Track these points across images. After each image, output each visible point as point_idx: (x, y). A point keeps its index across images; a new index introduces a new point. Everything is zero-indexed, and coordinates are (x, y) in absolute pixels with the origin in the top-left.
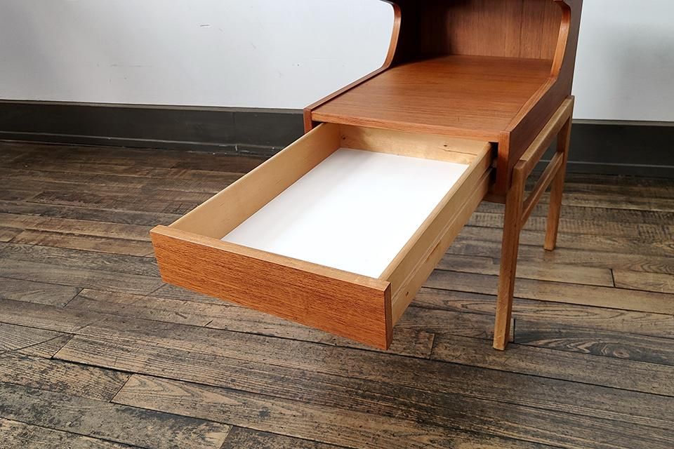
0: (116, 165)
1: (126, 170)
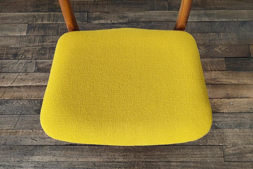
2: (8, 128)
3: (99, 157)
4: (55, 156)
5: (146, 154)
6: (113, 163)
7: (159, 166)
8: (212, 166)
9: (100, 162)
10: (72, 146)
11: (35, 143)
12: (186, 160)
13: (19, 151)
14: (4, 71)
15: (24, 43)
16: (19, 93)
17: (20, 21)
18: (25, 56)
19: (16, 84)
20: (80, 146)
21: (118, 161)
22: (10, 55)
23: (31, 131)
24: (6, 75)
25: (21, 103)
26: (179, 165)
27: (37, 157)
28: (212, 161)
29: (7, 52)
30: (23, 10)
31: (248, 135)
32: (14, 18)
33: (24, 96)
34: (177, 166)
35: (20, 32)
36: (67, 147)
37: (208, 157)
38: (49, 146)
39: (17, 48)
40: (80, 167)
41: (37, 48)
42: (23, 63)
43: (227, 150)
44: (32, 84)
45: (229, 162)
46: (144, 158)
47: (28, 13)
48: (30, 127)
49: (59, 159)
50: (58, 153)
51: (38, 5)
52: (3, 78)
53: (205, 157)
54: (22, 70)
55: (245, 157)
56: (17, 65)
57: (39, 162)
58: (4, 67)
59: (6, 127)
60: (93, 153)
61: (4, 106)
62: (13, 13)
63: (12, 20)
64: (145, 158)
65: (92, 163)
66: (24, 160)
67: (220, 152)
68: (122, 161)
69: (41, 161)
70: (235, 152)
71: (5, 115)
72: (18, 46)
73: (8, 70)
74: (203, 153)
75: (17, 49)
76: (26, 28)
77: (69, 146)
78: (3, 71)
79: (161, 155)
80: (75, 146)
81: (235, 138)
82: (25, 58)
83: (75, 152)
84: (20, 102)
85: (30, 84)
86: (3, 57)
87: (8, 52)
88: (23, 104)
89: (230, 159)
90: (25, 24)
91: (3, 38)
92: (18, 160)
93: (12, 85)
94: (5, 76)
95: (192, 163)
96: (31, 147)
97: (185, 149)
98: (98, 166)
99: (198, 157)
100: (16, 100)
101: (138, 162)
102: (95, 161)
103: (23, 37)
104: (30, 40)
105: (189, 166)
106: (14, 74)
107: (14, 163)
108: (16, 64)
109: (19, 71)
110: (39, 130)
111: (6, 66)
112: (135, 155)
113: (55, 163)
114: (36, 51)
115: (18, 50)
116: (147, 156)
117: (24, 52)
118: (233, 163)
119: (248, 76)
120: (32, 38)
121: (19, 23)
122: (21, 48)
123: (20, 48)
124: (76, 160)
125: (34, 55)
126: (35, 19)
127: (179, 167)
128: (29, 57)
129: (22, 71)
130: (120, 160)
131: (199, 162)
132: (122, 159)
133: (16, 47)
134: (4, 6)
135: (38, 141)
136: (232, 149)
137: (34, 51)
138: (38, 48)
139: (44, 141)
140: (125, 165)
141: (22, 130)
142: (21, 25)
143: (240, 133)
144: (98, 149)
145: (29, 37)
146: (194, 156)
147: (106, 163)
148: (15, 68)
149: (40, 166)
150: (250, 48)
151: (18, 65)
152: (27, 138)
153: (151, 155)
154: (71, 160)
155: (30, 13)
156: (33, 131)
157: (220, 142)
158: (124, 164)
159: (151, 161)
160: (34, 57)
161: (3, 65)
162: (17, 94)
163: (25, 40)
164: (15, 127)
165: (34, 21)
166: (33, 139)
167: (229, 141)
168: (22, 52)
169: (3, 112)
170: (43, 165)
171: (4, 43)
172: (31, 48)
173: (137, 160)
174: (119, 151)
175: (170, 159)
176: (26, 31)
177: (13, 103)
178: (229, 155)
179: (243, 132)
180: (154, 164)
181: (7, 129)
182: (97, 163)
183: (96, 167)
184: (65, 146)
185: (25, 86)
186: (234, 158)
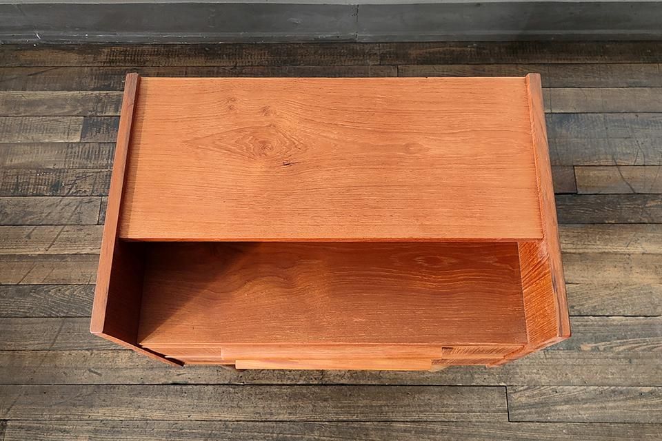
2: (40, 347)
3: (237, 410)
4: (139, 407)
5: (340, 405)
6: (266, 423)
7: (367, 429)
8: (482, 430)
9: (237, 421)
10: (178, 387)
11: (96, 379)
12: (425, 419)
13: (62, 397)
14: (29, 221)
15: (75, 160)
16: (63, 271)
17: (66, 111)
18: (76, 188)
19: (56, 250)
20: (194, 386)
21: (278, 420)
22: (42, 187)
23: (89, 353)
24: (33, 230)
25: (67, 293)
26: (410, 427)
27: (101, 411)
28: (482, 420)
29: (36, 178)
30: (74, 87)
31: (564, 363)
32: (53, 103)
33: (73, 277)
34: (405, 431)
35: (66, 134)
36: (166, 388)
37: (474, 412)
38: (126, 386)
39: (60, 171)
40: (194, 431)
41: (103, 170)
42: (71, 205)
43: (515, 396)
44: (92, 250)
45: (519, 422)
46: (335, 413)
47: (84, 93)
48: (86, 345)
49: (148, 415)
50: (145, 400)
51: (109, 74)
52: (29, 237)
53: (468, 412)
54: (69, 219)
55: (553, 411)
56: (59, 208)
57: (105, 422)
58: (31, 213)
59: (34, 344)
60: (223, 403)
61: (29, 299)
62: (51, 92)
63: (50, 107)
64: (337, 414)
65: (220, 422)
66: (71, 417)
67: (500, 401)
68: (285, 419)
69: (110, 418)
70: (532, 401)
71: (31, 319)
72: (63, 167)
73: (40, 219)
74: (463, 402)
75: (60, 173)
76: (81, 126)
77: (172, 386)
78: (28, 223)
79: (372, 406)
80: (184, 387)
81: (535, 371)
82: (77, 192)
83: (185, 399)
84: (66, 290)
85: (87, 251)
86: (28, 189)
87: (39, 179)
88: (72, 294)
89: (520, 416)
90: (77, 118)
91: (29, 147)
92: (59, 416)
93: (48, 253)
94: (31, 232)
95: (439, 423)
96: (87, 388)
97: (423, 395)
98: (233, 429)
99: (452, 412)
100: (56, 286)
101: (321, 421)
102: (226, 419)
103: (74, 145)
104: (89, 152)
105: (431, 430)
106: (52, 228)
107: (50, 424)
108: (57, 206)
109: (64, 222)
110: (105, 352)
111: (35, 210)
112: (314, 406)
113: (139, 423)
114: (101, 177)
115: (62, 174)
116: (340, 408)
117: (75, 181)
118: (529, 424)
119: (568, 236)
120: (93, 148)
121: (64, 116)
122: (69, 171)
123: (66, 170)
124: (185, 417)
125: (96, 185)
126: (100, 105)
127: (410, 432)
128: (85, 191)
129: (69, 223)
130: (281, 417)
131: (453, 422)
132: (286, 416)
133: (56, 167)
134: (31, 75)
135: (103, 375)
136: (528, 393)
137: (96, 176)
138: (107, 170)
139: (117, 375)
140: (293, 428)
141: (68, 353)
142: (69, 118)
143: (545, 361)
144: (234, 393)
145: (87, 145)
146: (444, 409)
147: (250, 424)
148: (55, 215)
149: (106, 429)
150: (576, 174)
151: (62, 209)
152: (79, 369)
153: (349, 407)
154: (176, 416)
155: (90, 92)
156: (91, 354)
157: (501, 379)
158: (291, 426)
159: (350, 418)
160: (97, 191)
161: (28, 209)
162: (58, 273)
163: (79, 152)
164: (53, 344)
165: (99, 109)
166: (92, 372)
167: (521, 377)
168: (71, 178)
169: (26, 312)
170: (113, 428)
171: (30, 160)
172: (90, 170)
173: (318, 417)
174: (279, 398)
175: (392, 416)
176: (79, 133)
177: (50, 293)
178: (519, 407)
179: (552, 358)
180: (355, 425)
181: (36, 349)
182: (232, 423)
183: (229, 431)
184: (162, 386)
185: (76, 254)
186: (529, 413)
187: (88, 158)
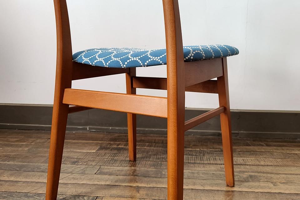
0: (11, 138)
1: (18, 140)
187: (98, 156)
